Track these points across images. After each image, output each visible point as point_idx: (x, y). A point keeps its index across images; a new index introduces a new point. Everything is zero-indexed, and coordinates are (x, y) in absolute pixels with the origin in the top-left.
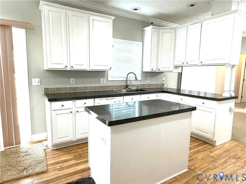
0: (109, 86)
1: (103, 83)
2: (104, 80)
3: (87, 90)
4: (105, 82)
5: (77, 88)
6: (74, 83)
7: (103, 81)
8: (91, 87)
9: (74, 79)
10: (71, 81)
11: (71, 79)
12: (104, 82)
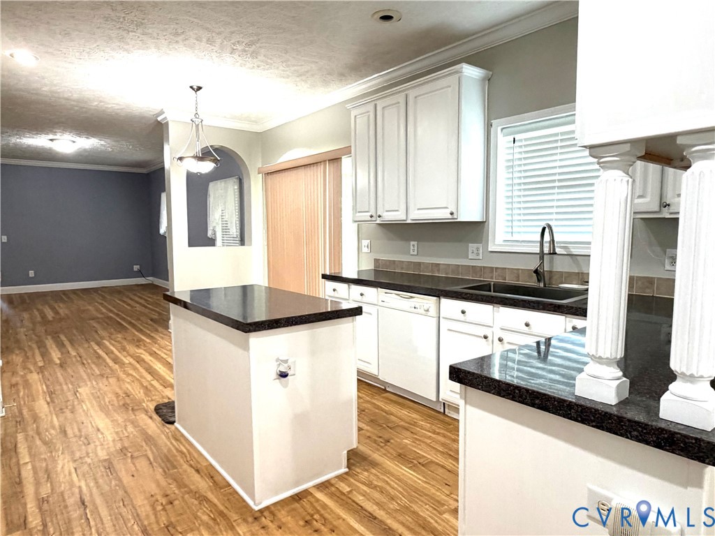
0: (492, 268)
1: (477, 258)
2: (478, 250)
3: (438, 271)
4: (481, 255)
5: (419, 264)
6: (416, 253)
7: (475, 252)
8: (449, 265)
9: (415, 243)
10: (412, 248)
11: (412, 243)
12: (478, 254)
